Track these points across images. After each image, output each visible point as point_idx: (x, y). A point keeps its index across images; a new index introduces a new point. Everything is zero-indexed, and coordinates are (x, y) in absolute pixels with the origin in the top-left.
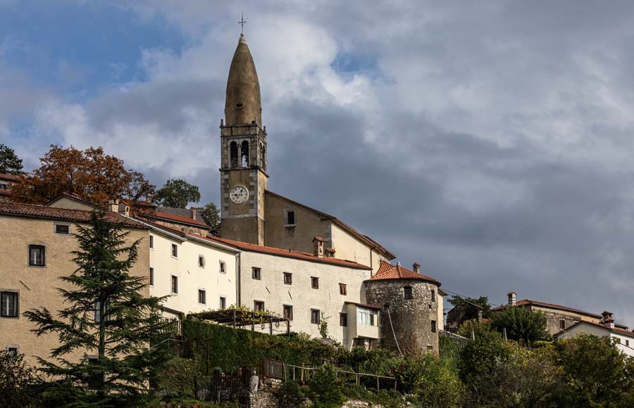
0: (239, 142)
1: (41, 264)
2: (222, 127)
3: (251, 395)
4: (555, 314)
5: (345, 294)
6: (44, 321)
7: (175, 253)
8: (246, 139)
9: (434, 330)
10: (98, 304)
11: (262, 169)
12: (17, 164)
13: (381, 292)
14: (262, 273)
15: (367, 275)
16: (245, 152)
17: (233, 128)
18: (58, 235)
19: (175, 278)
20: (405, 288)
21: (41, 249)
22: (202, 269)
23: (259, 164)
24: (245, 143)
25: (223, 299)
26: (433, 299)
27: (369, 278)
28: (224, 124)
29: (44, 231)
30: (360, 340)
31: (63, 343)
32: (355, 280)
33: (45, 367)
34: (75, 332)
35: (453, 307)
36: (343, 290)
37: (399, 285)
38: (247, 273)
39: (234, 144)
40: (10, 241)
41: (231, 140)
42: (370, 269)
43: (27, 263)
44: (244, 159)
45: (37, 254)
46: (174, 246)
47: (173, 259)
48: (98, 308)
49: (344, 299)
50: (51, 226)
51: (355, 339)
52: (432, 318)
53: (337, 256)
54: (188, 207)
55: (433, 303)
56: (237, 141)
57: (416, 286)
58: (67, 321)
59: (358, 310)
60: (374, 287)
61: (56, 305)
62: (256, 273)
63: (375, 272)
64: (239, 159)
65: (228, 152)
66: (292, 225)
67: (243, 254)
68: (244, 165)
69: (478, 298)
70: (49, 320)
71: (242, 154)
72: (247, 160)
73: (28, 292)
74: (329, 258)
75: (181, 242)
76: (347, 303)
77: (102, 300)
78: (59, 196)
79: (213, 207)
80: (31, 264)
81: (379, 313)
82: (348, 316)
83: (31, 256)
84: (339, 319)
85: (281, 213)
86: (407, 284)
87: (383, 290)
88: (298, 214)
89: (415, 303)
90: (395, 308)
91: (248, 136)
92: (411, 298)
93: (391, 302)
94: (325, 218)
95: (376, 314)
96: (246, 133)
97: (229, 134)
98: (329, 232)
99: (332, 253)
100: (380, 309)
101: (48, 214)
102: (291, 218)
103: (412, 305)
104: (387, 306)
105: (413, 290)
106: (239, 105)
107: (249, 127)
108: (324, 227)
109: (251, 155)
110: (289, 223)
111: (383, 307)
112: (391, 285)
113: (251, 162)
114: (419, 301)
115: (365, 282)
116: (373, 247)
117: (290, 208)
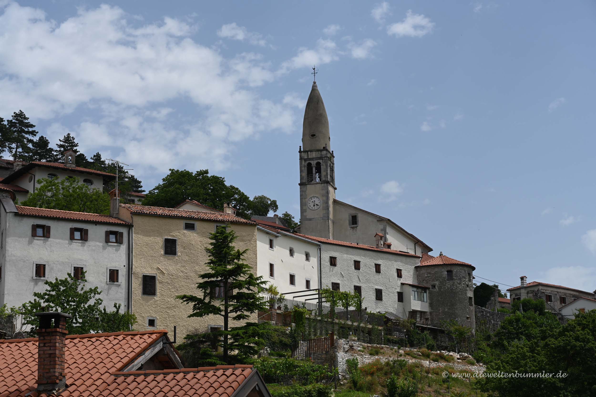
0: (314, 163)
1: (174, 253)
2: (300, 152)
4: (558, 292)
5: (401, 277)
7: (271, 246)
8: (319, 161)
9: (471, 304)
11: (331, 183)
13: (429, 275)
14: (338, 262)
15: (417, 263)
16: (319, 170)
17: (309, 153)
18: (187, 231)
19: (271, 266)
20: (447, 271)
21: (173, 242)
22: (292, 258)
23: (329, 180)
24: (318, 164)
25: (308, 282)
26: (470, 280)
27: (418, 265)
28: (302, 150)
29: (176, 230)
30: (413, 313)
32: (407, 267)
36: (399, 275)
37: (443, 270)
38: (326, 261)
39: (309, 165)
40: (150, 236)
41: (308, 162)
42: (420, 258)
43: (163, 252)
44: (317, 176)
45: (170, 245)
46: (271, 241)
47: (270, 251)
49: (400, 281)
50: (181, 224)
51: (410, 312)
52: (469, 295)
53: (393, 248)
55: (470, 283)
56: (312, 162)
57: (455, 270)
59: (412, 289)
60: (423, 271)
62: (333, 261)
64: (314, 175)
65: (306, 172)
66: (355, 226)
67: (322, 246)
68: (318, 180)
71: (316, 173)
72: (320, 177)
74: (387, 251)
75: (277, 237)
76: (402, 284)
78: (183, 202)
80: (166, 253)
81: (428, 292)
82: (404, 294)
83: (166, 248)
84: (397, 297)
85: (346, 216)
86: (449, 268)
87: (430, 273)
88: (360, 218)
89: (456, 283)
90: (440, 288)
91: (321, 158)
92: (452, 279)
93: (437, 283)
94: (381, 219)
95: (426, 292)
96: (319, 156)
97: (306, 157)
98: (384, 230)
99: (389, 246)
100: (429, 288)
101: (179, 215)
102: (354, 220)
103: (453, 285)
104: (434, 286)
105: (454, 273)
106: (313, 135)
107: (321, 151)
108: (381, 226)
109: (323, 173)
110: (353, 224)
111: (431, 287)
112: (436, 269)
113: (323, 179)
114: (459, 282)
115: (416, 267)
116: (417, 242)
117: (353, 212)
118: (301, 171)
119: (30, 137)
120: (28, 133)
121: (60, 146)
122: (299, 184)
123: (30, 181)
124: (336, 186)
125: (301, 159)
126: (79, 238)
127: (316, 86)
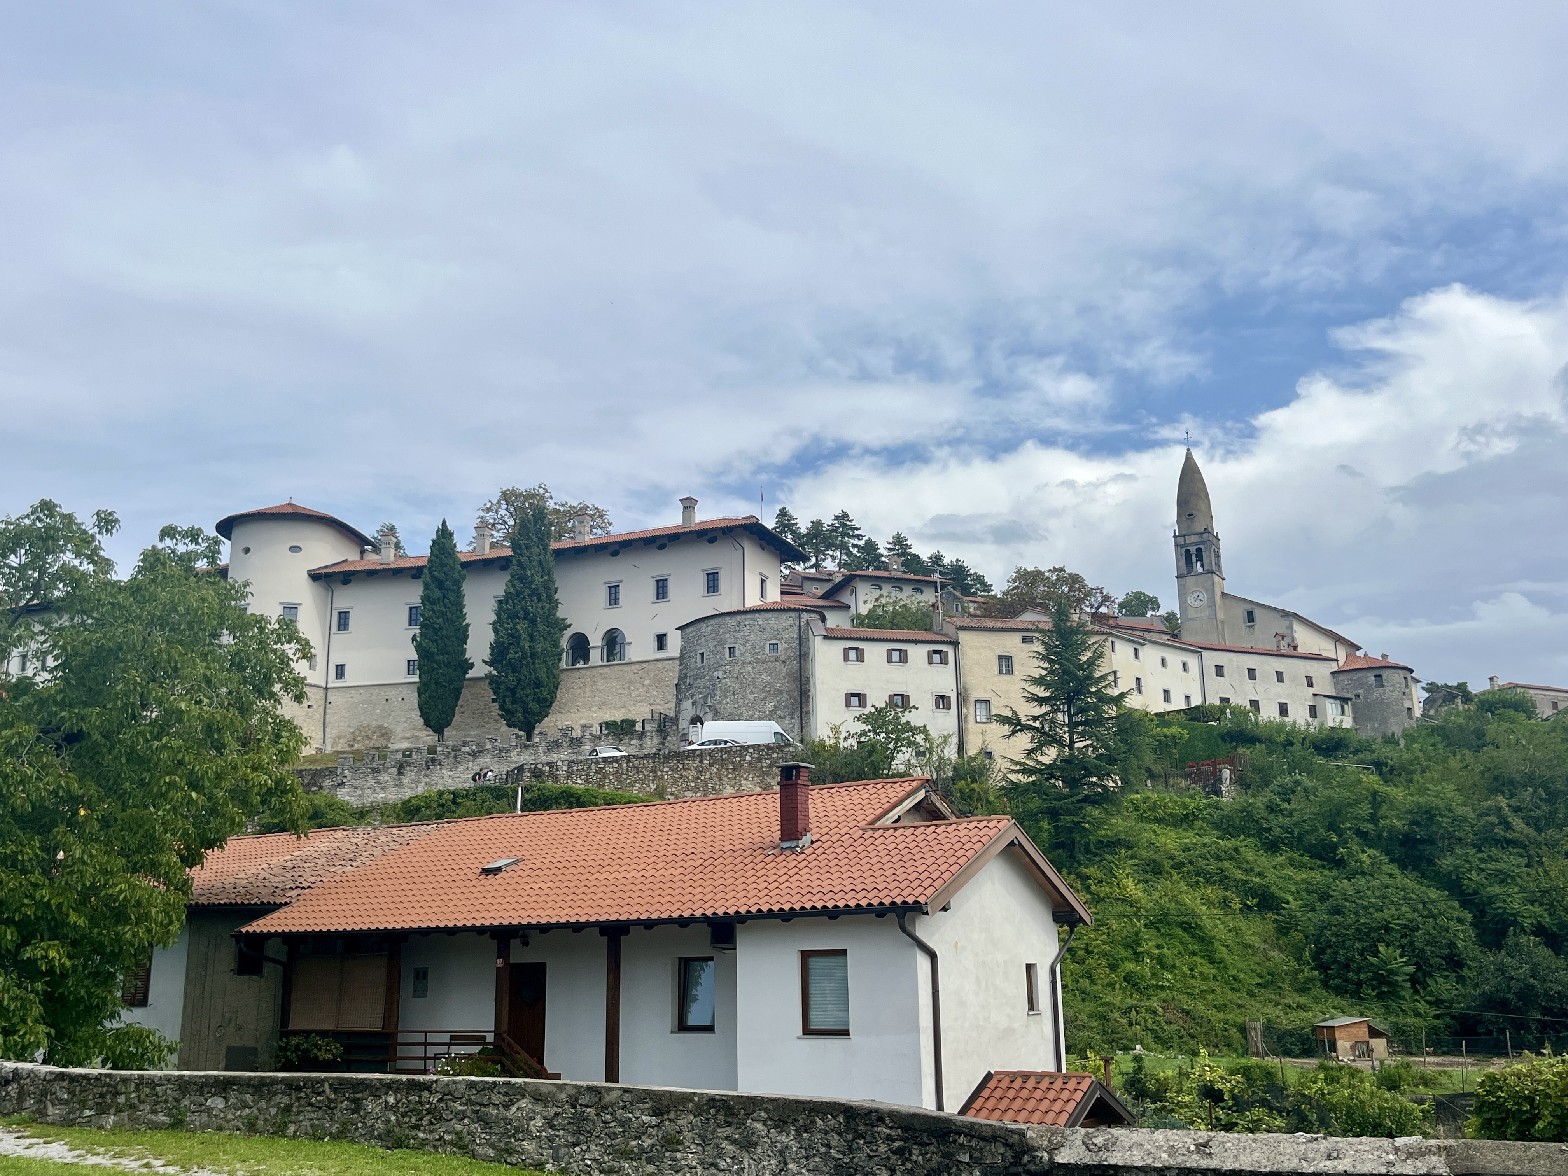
0: (1193, 550)
1: (1010, 672)
2: (1175, 536)
3: (1223, 789)
4: (1545, 695)
5: (1312, 686)
6: (1016, 725)
7: (1137, 656)
8: (1199, 546)
9: (1411, 718)
10: (1066, 706)
11: (1218, 573)
12: (987, 588)
13: (1350, 682)
14: (1225, 670)
15: (1334, 667)
16: (1200, 557)
17: (1187, 537)
18: (1024, 645)
19: (1138, 679)
20: (1375, 676)
21: (1009, 658)
22: (1164, 669)
23: (1214, 568)
24: (1199, 550)
25: (1188, 698)
26: (1407, 686)
27: (1336, 669)
28: (1177, 534)
29: (1011, 644)
30: (1330, 730)
31: (1034, 745)
32: (1321, 672)
33: (1018, 768)
34: (1045, 733)
35: (1427, 695)
36: (1310, 683)
37: (1369, 674)
38: (1211, 671)
39: (1188, 551)
40: (980, 654)
41: (1185, 548)
42: (1337, 660)
43: (997, 671)
44: (1199, 564)
45: (1006, 663)
46: (1136, 650)
47: (1136, 662)
48: (1066, 709)
49: (1312, 691)
50: (1017, 638)
51: (1327, 729)
52: (1407, 705)
53: (1301, 650)
54: (1148, 615)
55: (1407, 690)
56: (1190, 548)
57: (1385, 674)
58: (1037, 724)
59: (1328, 701)
60: (1342, 677)
61: (1027, 711)
62: (1219, 671)
63: (1341, 663)
64: (1194, 565)
65: (1183, 561)
66: (1252, 624)
67: (1205, 653)
68: (1200, 570)
69: (1455, 684)
70: (1019, 723)
71: (1197, 561)
72: (1202, 566)
73: (999, 699)
74: (1293, 653)
75: (1143, 645)
76: (1315, 695)
77: (1069, 702)
78: (1023, 610)
79: (1174, 615)
80: (1001, 672)
81: (1350, 703)
82: (1317, 707)
83: (1000, 666)
84: (1308, 711)
85: (1240, 613)
86: (1377, 672)
87: (1351, 680)
88: (1258, 613)
89: (1387, 691)
90: (1366, 698)
91: (1202, 543)
92: (1383, 686)
93: (1361, 691)
94: (1285, 614)
95: (1347, 704)
96: (1199, 540)
97: (1183, 543)
98: (1291, 628)
99: (1295, 648)
100: (1351, 699)
101: (1014, 626)
102: (1251, 617)
103: (1384, 693)
104: (1358, 696)
105: (1384, 678)
106: (1190, 515)
107: (1202, 534)
108: (1285, 623)
109: (1206, 561)
110: (1249, 622)
111: (1353, 697)
112: (1360, 674)
113: (1206, 567)
114: (1391, 689)
115: (1332, 673)
116: (1338, 639)
117: (1249, 607)
118: (1178, 560)
119: (856, 542)
120: (854, 537)
121: (890, 550)
122: (1177, 577)
123: (851, 595)
124: (1224, 576)
125: (1176, 545)
126: (898, 660)
127: (1191, 454)
